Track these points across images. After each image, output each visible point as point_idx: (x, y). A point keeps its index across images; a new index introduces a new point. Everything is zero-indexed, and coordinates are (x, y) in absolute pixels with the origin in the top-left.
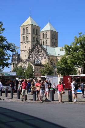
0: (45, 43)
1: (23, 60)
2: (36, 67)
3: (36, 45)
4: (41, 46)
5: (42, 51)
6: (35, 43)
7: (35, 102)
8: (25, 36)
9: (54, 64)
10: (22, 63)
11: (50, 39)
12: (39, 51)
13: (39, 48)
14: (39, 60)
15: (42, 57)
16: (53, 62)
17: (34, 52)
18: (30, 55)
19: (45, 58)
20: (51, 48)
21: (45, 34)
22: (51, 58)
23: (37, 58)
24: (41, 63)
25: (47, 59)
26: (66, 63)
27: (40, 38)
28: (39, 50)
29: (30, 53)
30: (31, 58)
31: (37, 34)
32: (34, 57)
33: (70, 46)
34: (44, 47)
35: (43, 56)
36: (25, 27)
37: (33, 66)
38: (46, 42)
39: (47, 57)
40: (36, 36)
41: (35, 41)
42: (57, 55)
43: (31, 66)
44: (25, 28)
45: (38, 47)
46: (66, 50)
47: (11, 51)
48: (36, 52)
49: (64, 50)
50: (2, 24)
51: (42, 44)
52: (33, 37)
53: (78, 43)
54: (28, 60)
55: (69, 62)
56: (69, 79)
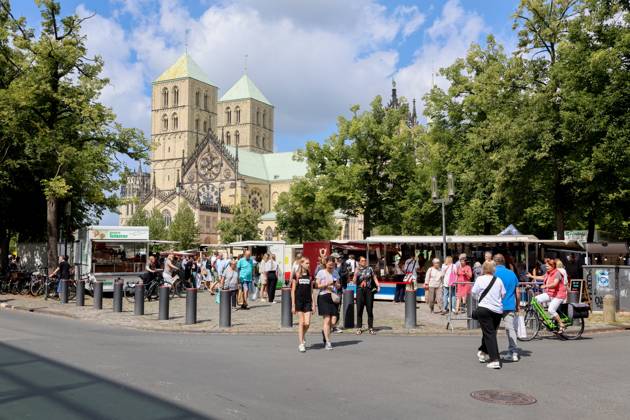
0: (233, 138)
1: (160, 191)
2: (203, 213)
3: (205, 146)
4: (220, 147)
5: (224, 162)
6: (201, 138)
7: (227, 329)
8: (169, 113)
9: (260, 207)
10: (158, 202)
11: (248, 127)
12: (214, 163)
13: (214, 155)
14: (213, 194)
15: (222, 182)
16: (258, 198)
17: (197, 167)
18: (184, 174)
19: (234, 186)
20: (252, 153)
21: (232, 109)
22: (251, 187)
23: (208, 186)
24: (220, 202)
25: (239, 189)
26: (309, 200)
27: (216, 121)
28: (213, 159)
29: (186, 167)
30: (186, 186)
31: (206, 110)
32: (198, 182)
33: (322, 147)
34: (231, 150)
35: (227, 179)
36: (170, 87)
37: (196, 213)
38: (237, 136)
39: (239, 183)
40: (204, 116)
41: (202, 131)
42: (271, 179)
43: (188, 210)
44: (170, 90)
45: (209, 150)
46: (311, 157)
47: (130, 155)
48: (203, 167)
49: (306, 158)
50: (102, 65)
51: (223, 142)
52: (196, 118)
53: (352, 138)
54: (177, 191)
55: (320, 196)
56: (323, 252)
